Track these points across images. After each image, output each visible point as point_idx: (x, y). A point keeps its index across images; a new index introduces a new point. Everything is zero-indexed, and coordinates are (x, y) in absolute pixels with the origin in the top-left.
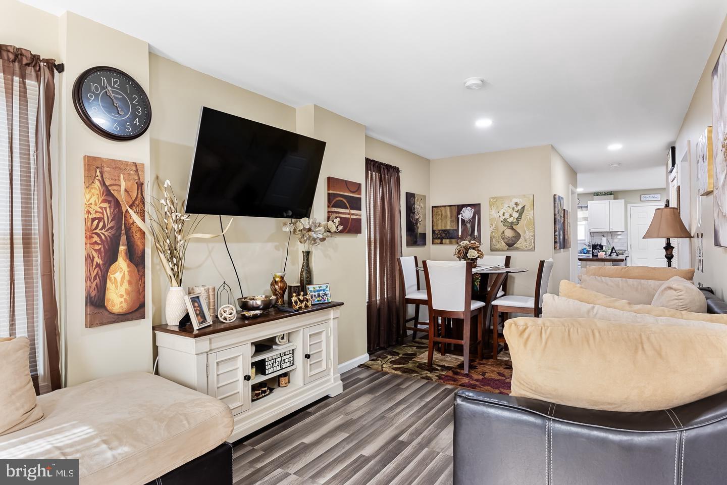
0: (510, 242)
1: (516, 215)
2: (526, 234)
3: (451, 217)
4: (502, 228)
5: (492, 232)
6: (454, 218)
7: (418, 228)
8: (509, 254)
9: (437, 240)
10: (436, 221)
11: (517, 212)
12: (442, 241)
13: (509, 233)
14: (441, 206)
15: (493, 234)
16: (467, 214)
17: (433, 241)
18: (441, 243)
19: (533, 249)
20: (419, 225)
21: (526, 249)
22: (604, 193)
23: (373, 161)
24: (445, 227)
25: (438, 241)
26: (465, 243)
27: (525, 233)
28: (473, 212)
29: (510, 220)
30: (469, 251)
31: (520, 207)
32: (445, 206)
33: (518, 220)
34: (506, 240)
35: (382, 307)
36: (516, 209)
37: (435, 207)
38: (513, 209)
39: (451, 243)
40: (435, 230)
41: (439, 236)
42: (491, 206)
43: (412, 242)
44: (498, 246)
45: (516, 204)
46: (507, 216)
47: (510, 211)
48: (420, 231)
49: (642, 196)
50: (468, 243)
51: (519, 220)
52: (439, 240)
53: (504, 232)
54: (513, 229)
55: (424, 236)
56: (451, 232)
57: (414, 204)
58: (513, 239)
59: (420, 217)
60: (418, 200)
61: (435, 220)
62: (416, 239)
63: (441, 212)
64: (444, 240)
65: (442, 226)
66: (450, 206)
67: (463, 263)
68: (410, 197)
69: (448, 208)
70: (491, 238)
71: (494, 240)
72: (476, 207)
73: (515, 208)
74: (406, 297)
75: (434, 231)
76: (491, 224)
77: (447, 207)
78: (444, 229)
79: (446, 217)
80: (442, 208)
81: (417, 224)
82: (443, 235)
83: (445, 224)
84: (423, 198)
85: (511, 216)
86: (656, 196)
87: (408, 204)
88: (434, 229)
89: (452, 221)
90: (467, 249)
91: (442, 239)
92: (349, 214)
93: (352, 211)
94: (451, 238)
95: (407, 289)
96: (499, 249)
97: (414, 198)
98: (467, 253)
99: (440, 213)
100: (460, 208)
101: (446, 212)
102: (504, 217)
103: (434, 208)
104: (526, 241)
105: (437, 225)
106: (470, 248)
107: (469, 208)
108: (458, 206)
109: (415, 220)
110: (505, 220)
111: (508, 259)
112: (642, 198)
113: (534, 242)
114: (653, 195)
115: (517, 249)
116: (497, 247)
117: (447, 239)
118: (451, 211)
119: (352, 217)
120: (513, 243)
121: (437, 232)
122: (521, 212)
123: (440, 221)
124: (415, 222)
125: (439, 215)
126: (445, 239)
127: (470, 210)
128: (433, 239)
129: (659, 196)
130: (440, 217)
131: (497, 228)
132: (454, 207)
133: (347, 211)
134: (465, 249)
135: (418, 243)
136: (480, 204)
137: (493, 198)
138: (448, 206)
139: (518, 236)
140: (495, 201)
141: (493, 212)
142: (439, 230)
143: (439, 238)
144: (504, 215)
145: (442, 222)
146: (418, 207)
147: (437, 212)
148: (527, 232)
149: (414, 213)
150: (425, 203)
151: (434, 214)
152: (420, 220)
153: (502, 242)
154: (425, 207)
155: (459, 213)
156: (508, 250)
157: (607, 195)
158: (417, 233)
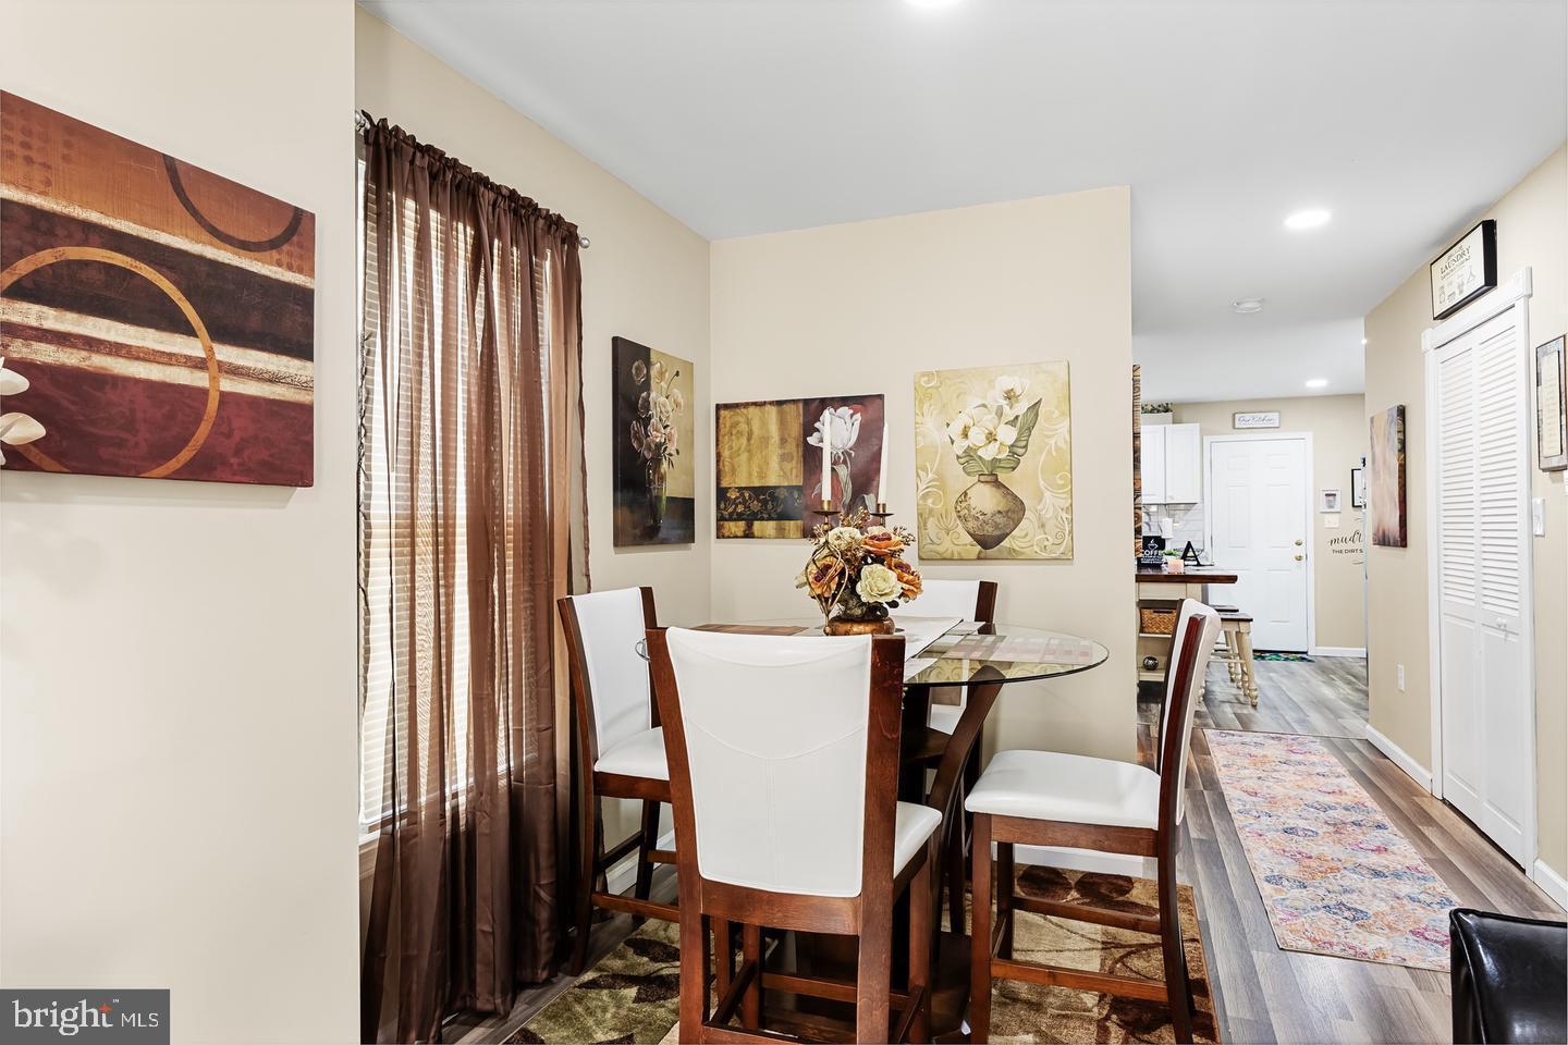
0: (989, 530)
1: (1008, 435)
2: (1043, 504)
3: (783, 441)
4: (958, 479)
5: (925, 497)
6: (793, 448)
7: (662, 478)
8: (989, 572)
9: (732, 524)
10: (731, 458)
11: (1013, 423)
12: (750, 526)
13: (985, 500)
14: (746, 405)
15: (930, 501)
16: (836, 432)
17: (719, 528)
18: (748, 534)
19: (1065, 558)
20: (665, 465)
21: (1045, 555)
22: (1150, 408)
23: (429, 150)
24: (762, 476)
25: (737, 527)
26: (844, 534)
27: (1040, 499)
28: (857, 424)
29: (988, 453)
30: (866, 570)
31: (1021, 408)
32: (763, 404)
33: (1015, 454)
34: (971, 524)
35: (482, 828)
36: (1009, 414)
37: (727, 407)
38: (1000, 413)
39: (781, 534)
40: (727, 489)
41: (740, 509)
42: (921, 401)
43: (638, 532)
44: (946, 546)
45: (1010, 396)
46: (977, 437)
47: (989, 420)
48: (672, 488)
49: (1237, 416)
50: (856, 533)
51: (1021, 451)
52: (742, 524)
53: (965, 494)
54: (997, 484)
55: (685, 507)
56: (782, 494)
57: (647, 386)
58: (1000, 519)
59: (669, 438)
60: (661, 374)
61: (726, 453)
62: (656, 521)
63: (748, 423)
64: (757, 524)
65: (750, 475)
66: (780, 403)
67: (859, 645)
68: (629, 358)
69: (773, 410)
70: (920, 515)
71: (931, 523)
72: (868, 406)
73: (1006, 409)
74: (597, 768)
75: (722, 493)
76: (920, 468)
77: (768, 407)
78: (757, 484)
79: (765, 440)
80: (751, 409)
81: (657, 461)
82: (756, 506)
83: (760, 467)
84: (684, 371)
85: (991, 438)
86: (1270, 415)
87: (620, 384)
88: (724, 484)
89: (784, 458)
90: (855, 564)
91: (750, 518)
92: (199, 364)
93: (227, 353)
94: (783, 517)
95: (605, 728)
96: (947, 555)
97: (648, 364)
98: (854, 581)
99: (743, 427)
100: (813, 409)
101: (764, 424)
102: (966, 443)
103: (722, 412)
104: (1043, 526)
105: (733, 471)
106: (864, 558)
107: (845, 411)
108: (807, 402)
109: (649, 448)
110: (970, 454)
111: (987, 593)
112: (1237, 420)
113: (1071, 532)
114: (1262, 415)
115: (1013, 556)
116: (941, 549)
117: (770, 519)
118: (782, 422)
119: (227, 385)
120: (997, 533)
121: (733, 495)
122: (1027, 424)
123: (744, 456)
124: (649, 455)
125: (740, 433)
126: (762, 519)
127: (847, 418)
128: (720, 519)
129: (1275, 416)
130: (744, 441)
131: (941, 481)
132: (793, 407)
133: (193, 347)
134: (848, 561)
135: (662, 535)
136: (881, 397)
137: (929, 375)
138: (771, 403)
139: (1015, 510)
140: (932, 388)
141: (930, 424)
142: (740, 489)
143: (740, 517)
144: (965, 435)
145: (750, 459)
146: (663, 399)
147: (732, 427)
148: (1047, 494)
149: (646, 421)
150: (689, 388)
151: (722, 432)
152: (671, 449)
153: (961, 530)
154: (690, 406)
155: (809, 429)
156: (979, 558)
157: (1158, 411)
158: (659, 498)
